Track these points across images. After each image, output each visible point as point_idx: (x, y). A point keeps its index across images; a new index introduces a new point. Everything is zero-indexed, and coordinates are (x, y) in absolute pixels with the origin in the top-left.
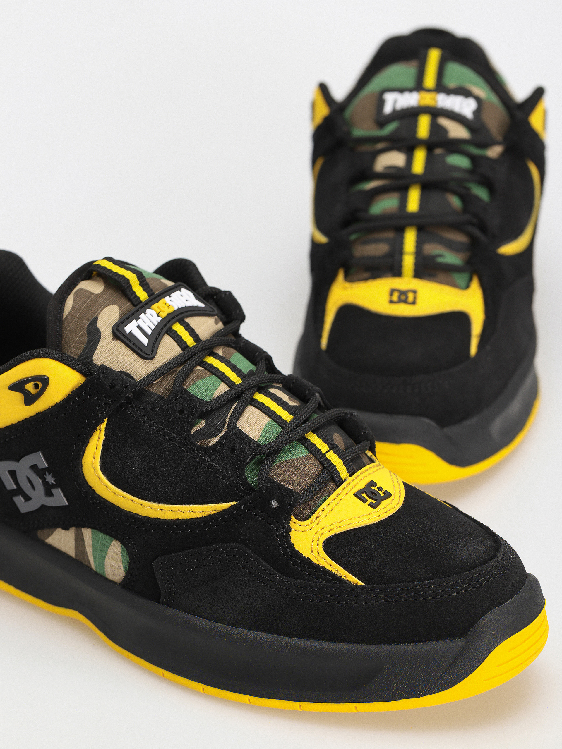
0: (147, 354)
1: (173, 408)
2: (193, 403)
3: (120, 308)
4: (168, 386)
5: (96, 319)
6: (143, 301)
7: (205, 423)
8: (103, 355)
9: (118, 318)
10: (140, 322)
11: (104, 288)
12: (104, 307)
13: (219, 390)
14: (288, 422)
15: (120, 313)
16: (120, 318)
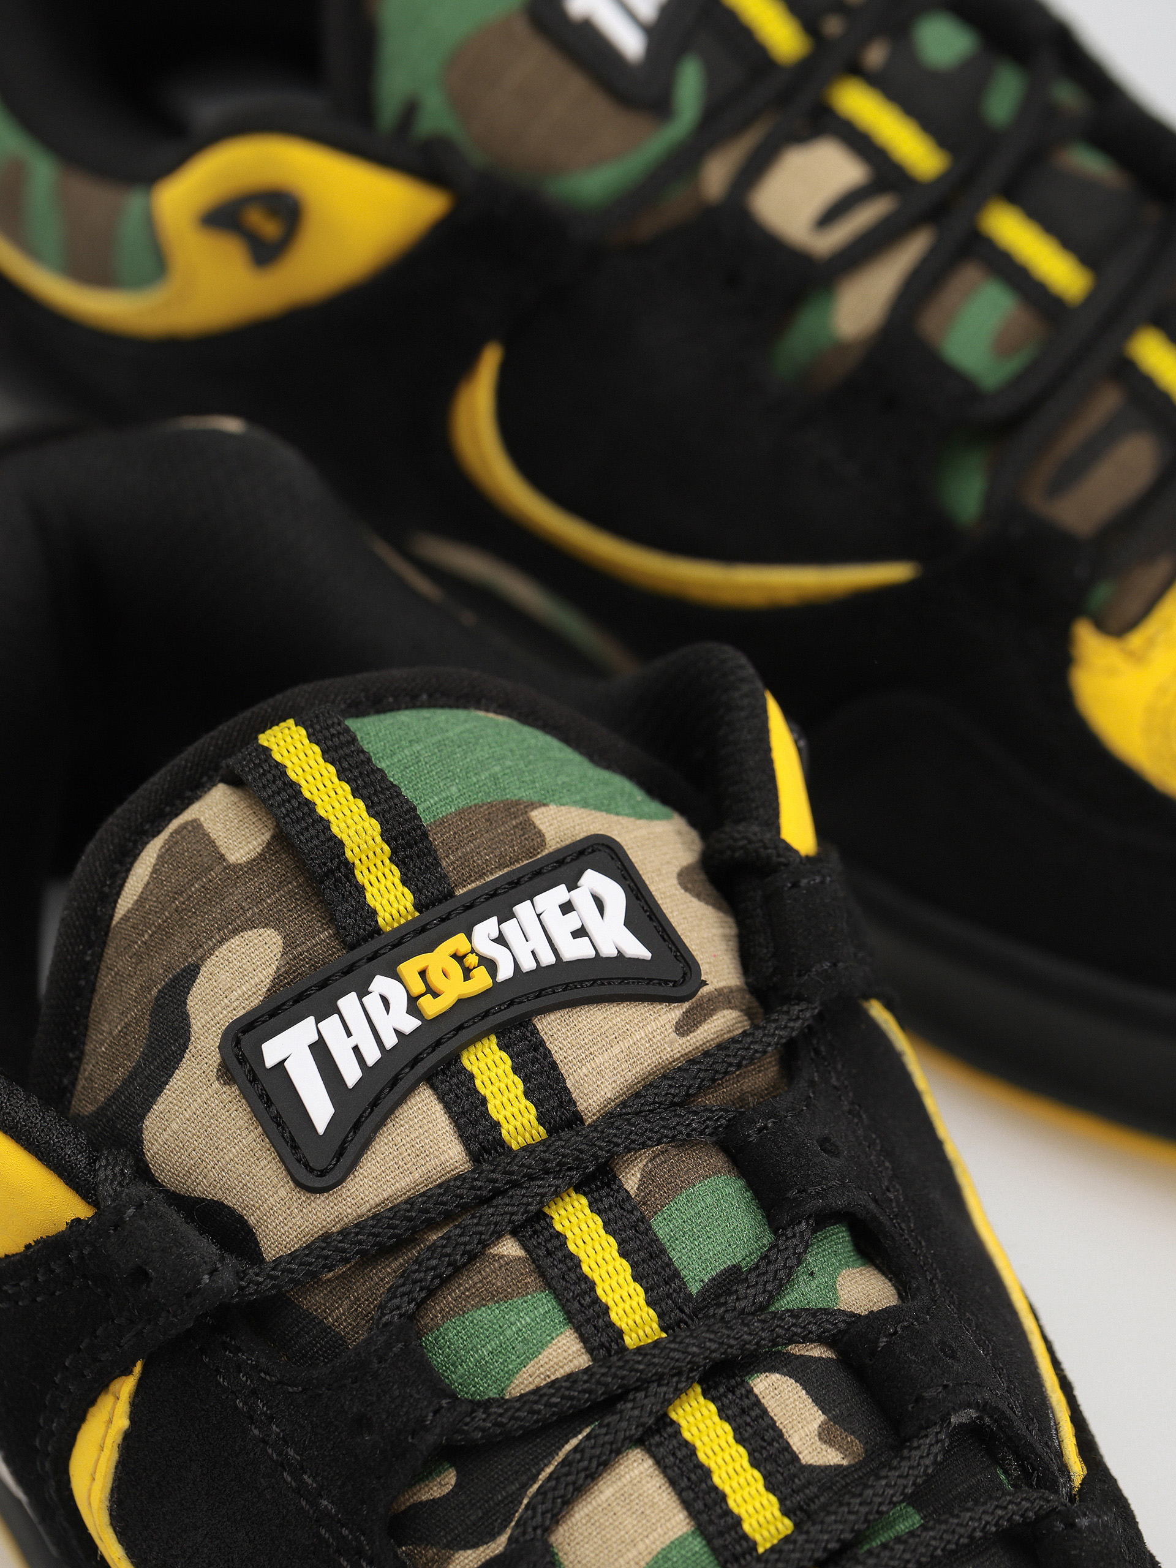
0: (311, 1170)
1: (342, 1406)
2: (407, 1413)
3: (289, 944)
4: (367, 1300)
5: (191, 973)
6: (389, 929)
7: (453, 1483)
8: (174, 1126)
9: (265, 990)
10: (331, 1027)
11: (269, 844)
12: (235, 932)
13: (542, 1362)
14: (761, 1550)
15: (278, 969)
16: (271, 992)
